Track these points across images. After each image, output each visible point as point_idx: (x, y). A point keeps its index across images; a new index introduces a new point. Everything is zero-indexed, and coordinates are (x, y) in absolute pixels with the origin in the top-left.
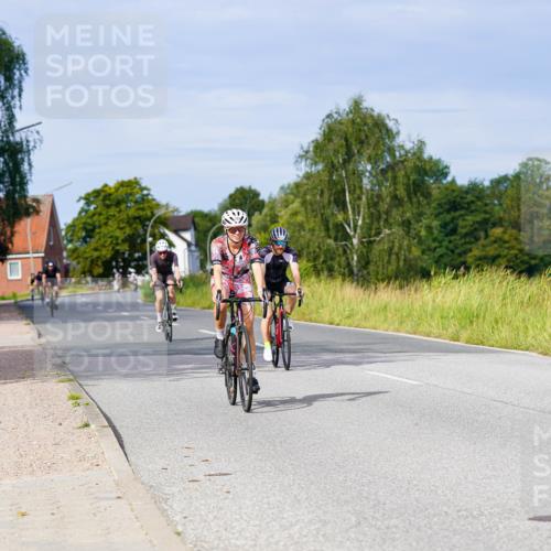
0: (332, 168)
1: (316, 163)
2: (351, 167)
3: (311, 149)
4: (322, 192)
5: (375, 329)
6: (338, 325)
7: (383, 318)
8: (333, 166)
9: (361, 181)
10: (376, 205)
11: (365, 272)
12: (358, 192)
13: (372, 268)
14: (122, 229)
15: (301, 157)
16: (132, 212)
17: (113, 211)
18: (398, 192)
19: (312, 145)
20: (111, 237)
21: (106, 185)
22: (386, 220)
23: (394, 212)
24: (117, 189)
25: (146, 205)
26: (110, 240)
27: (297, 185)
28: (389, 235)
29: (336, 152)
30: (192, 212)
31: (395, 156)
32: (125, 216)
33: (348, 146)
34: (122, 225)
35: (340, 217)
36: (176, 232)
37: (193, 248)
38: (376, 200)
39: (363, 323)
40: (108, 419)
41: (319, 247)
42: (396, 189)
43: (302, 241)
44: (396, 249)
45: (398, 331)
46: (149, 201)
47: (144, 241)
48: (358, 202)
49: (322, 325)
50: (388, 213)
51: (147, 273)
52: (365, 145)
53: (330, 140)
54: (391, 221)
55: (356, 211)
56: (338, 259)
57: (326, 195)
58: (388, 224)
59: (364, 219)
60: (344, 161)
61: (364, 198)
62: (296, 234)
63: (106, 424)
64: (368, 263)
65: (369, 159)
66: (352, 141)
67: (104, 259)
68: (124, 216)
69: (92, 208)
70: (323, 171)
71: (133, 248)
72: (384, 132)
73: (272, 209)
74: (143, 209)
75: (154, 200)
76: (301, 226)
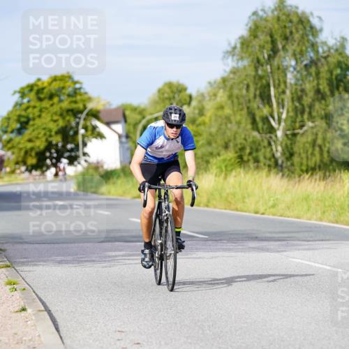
0: (258, 63)
1: (242, 58)
2: (276, 62)
3: (239, 45)
4: (248, 86)
5: (298, 218)
6: (263, 214)
7: (306, 207)
8: (258, 61)
9: (286, 75)
10: (300, 99)
11: (289, 163)
12: (282, 86)
13: (296, 159)
14: (55, 121)
15: (227, 52)
16: (65, 105)
17: (46, 104)
18: (321, 87)
19: (239, 41)
20: (44, 129)
21: (39, 80)
22: (310, 113)
23: (317, 106)
24: (50, 84)
25: (78, 98)
26: (43, 132)
27: (224, 80)
28: (312, 128)
29: (262, 47)
30: (123, 105)
31: (318, 52)
32: (58, 109)
33: (273, 42)
34: (55, 118)
35: (266, 111)
36: (108, 124)
37: (124, 140)
38: (299, 93)
39: (287, 213)
40: (43, 303)
41: (245, 139)
42: (318, 84)
43: (229, 133)
44: (319, 141)
45: (321, 220)
46: (81, 95)
47: (76, 133)
48: (283, 96)
49: (247, 214)
50: (311, 107)
51: (79, 163)
52: (289, 41)
53: (255, 37)
54: (314, 114)
55: (281, 104)
56: (263, 150)
57: (252, 89)
58: (311, 118)
59: (288, 112)
60: (269, 56)
61: (288, 92)
62: (223, 127)
63: (43, 308)
64: (292, 155)
65: (294, 55)
66: (277, 37)
67: (38, 150)
68: (56, 108)
69: (25, 100)
70: (249, 66)
71: (66, 139)
72: (308, 28)
73: (200, 102)
74: (75, 102)
75: (86, 93)
76: (228, 119)
